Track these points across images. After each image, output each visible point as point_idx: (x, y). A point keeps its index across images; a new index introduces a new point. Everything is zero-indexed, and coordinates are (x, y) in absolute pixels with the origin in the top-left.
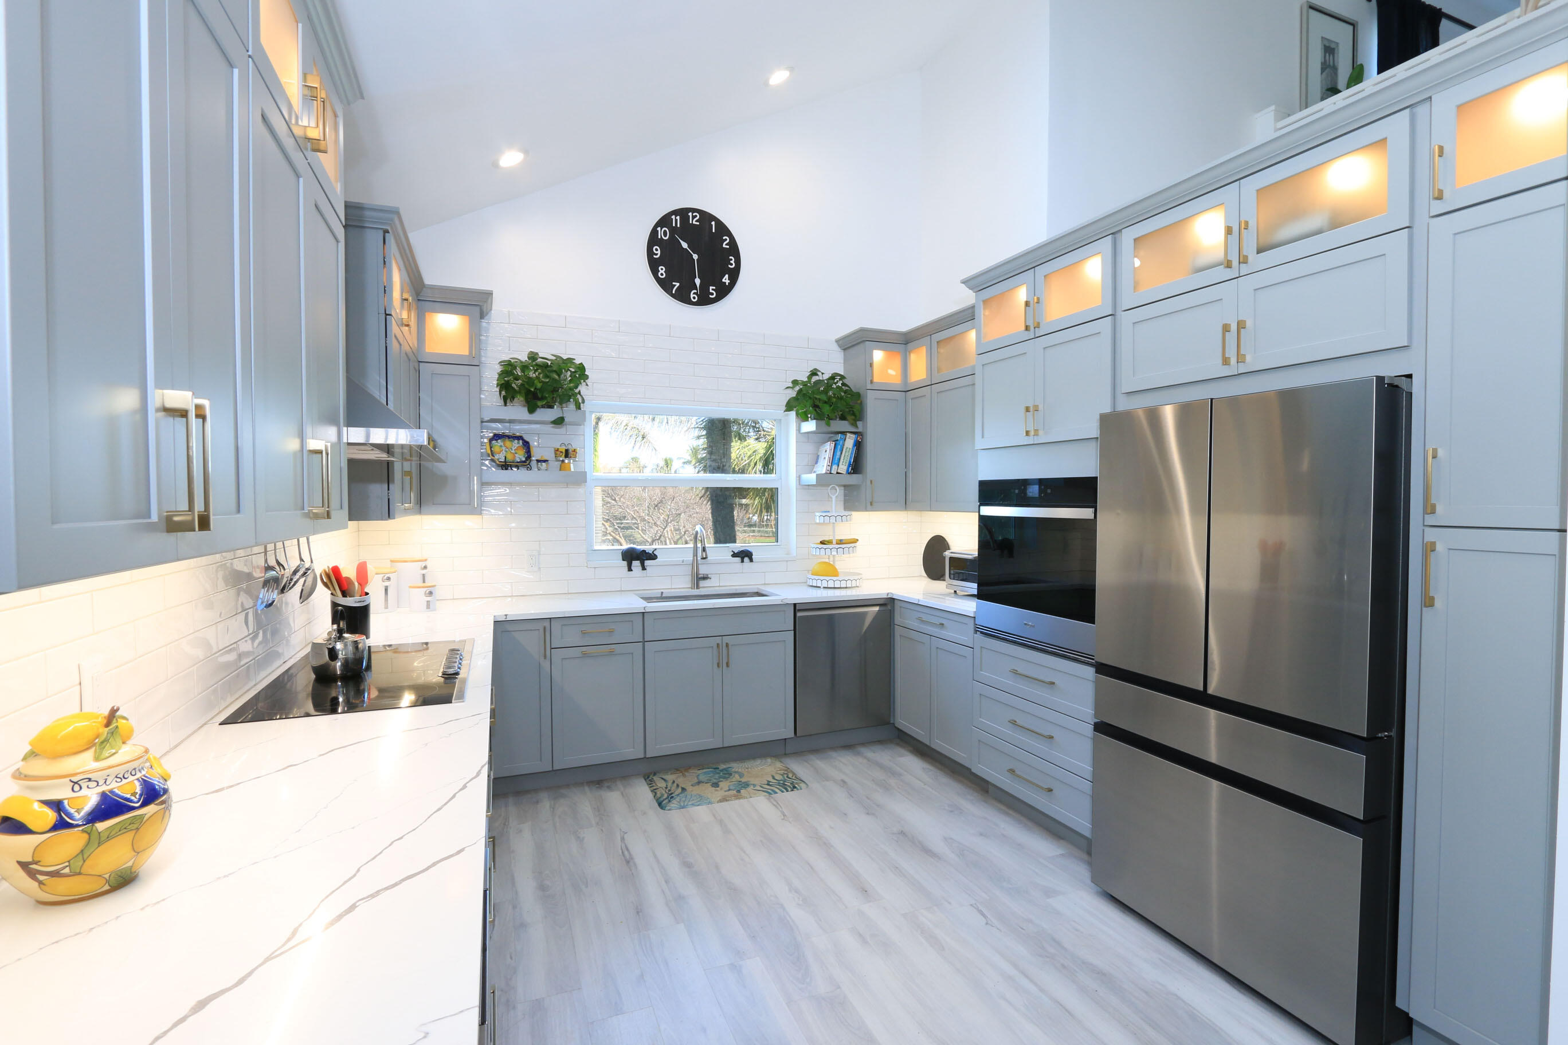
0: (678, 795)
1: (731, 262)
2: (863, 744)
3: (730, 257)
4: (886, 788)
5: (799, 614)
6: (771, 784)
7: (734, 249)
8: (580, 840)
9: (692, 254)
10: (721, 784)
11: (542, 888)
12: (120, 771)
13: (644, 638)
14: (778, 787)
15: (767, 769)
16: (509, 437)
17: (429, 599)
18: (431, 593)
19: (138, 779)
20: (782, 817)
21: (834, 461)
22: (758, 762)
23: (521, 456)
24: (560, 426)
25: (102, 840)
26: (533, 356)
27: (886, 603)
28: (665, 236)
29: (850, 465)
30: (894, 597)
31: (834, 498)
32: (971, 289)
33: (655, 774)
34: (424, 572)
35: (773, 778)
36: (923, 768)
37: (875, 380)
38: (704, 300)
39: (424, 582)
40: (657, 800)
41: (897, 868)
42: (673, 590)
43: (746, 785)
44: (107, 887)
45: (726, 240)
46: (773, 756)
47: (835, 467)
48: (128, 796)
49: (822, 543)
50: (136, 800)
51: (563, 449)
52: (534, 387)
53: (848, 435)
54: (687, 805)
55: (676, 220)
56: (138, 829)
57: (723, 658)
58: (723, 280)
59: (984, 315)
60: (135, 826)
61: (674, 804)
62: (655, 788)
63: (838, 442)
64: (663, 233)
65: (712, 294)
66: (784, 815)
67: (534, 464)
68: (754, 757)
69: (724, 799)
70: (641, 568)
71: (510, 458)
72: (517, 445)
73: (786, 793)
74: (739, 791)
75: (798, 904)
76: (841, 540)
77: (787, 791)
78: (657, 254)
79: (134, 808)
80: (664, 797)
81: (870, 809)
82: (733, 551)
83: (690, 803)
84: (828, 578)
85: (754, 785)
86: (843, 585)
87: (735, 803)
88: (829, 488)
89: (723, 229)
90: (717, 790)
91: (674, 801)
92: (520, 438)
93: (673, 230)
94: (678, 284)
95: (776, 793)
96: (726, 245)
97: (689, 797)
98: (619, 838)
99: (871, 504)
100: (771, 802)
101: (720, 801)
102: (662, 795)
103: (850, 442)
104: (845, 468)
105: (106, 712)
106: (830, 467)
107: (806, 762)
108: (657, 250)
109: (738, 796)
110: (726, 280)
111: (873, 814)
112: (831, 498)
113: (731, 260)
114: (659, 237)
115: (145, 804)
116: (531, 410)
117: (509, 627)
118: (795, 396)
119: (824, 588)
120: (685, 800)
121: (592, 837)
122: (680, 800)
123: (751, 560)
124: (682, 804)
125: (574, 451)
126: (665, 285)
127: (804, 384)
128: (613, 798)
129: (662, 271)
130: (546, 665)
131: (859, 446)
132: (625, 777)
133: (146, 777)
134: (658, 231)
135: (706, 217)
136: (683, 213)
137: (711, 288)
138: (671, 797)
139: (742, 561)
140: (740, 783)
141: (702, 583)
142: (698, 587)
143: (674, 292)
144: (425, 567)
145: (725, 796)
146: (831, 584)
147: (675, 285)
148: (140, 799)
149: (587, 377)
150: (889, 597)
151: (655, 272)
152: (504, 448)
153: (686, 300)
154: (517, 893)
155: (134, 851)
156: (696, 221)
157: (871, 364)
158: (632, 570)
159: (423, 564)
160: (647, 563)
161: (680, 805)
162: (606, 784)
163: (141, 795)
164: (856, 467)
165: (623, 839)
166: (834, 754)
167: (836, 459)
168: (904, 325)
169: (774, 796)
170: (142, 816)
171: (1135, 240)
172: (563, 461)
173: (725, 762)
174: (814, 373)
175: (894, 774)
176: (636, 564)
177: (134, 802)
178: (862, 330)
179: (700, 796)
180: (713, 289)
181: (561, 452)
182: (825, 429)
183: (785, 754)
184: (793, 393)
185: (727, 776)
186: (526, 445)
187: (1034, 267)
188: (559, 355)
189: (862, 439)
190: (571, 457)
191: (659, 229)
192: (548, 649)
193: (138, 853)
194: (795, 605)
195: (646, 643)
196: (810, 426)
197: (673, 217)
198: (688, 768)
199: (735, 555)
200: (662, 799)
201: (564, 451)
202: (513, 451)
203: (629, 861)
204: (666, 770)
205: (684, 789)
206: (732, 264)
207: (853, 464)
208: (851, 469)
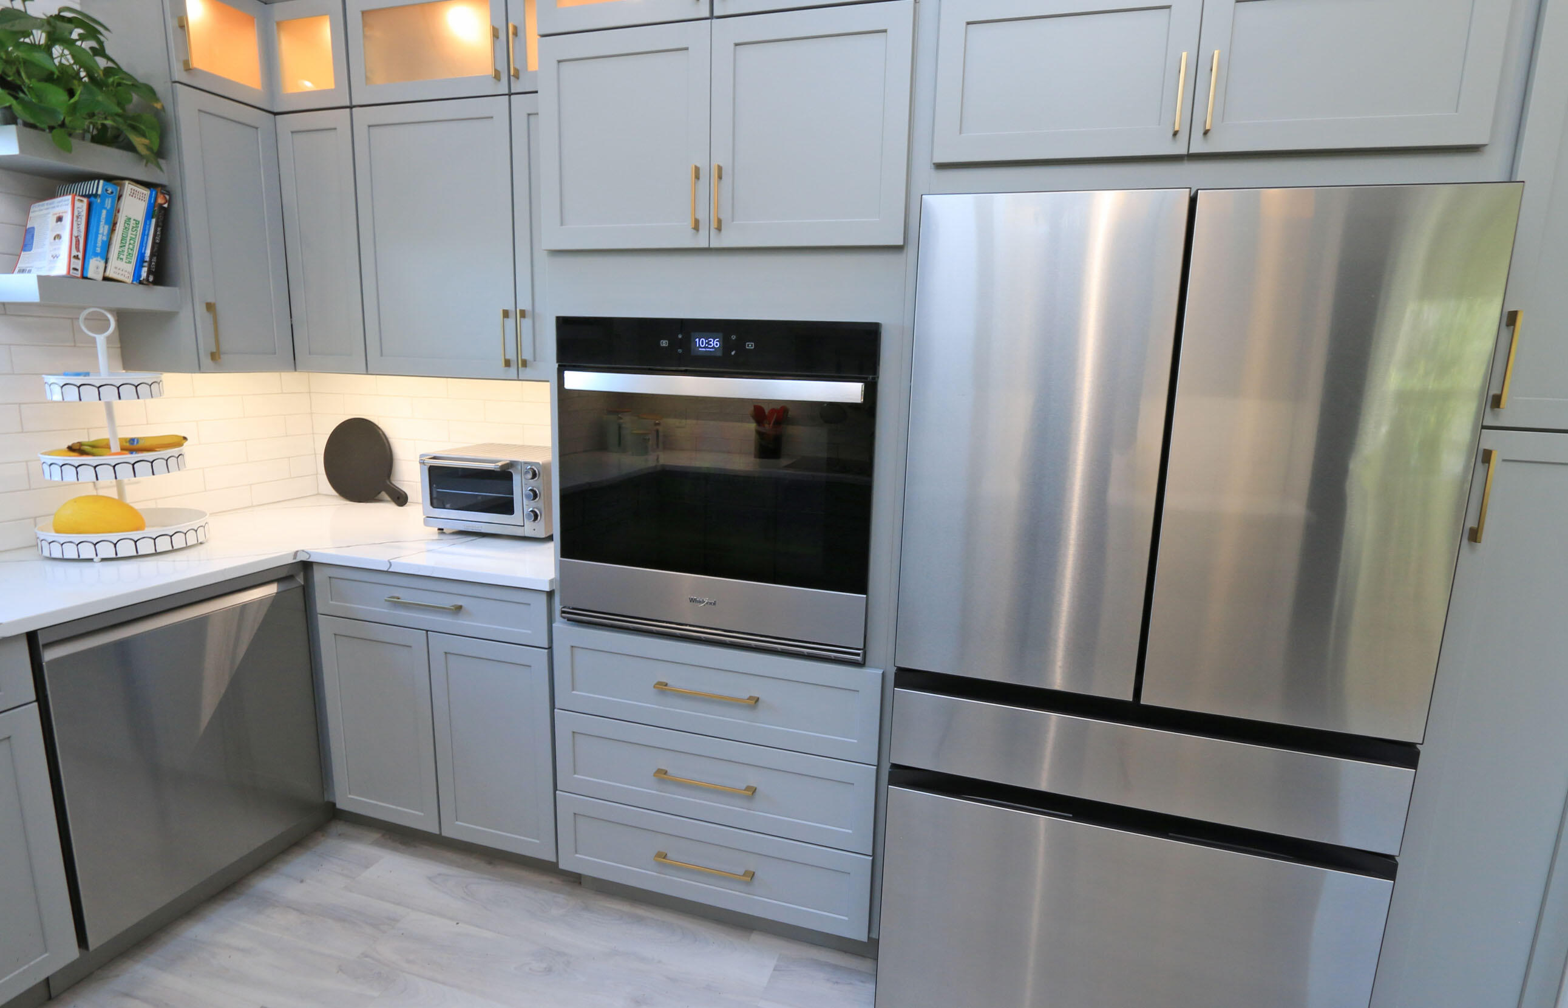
5: (49, 656)
21: (91, 245)
27: (290, 573)
29: (139, 261)
30: (311, 560)
31: (100, 338)
37: (199, 66)
47: (94, 264)
49: (75, 450)
53: (128, 187)
63: (98, 200)
76: (132, 440)
84: (111, 536)
88: (82, 316)
99: (214, 357)
103: (134, 203)
104: (130, 268)
106: (80, 261)
112: (95, 341)
119: (103, 560)
131: (163, 217)
146: (125, 549)
150: (299, 559)
164: (158, 268)
167: (99, 244)
189: (170, 202)
194: (30, 633)
207: (154, 260)
208: (149, 272)
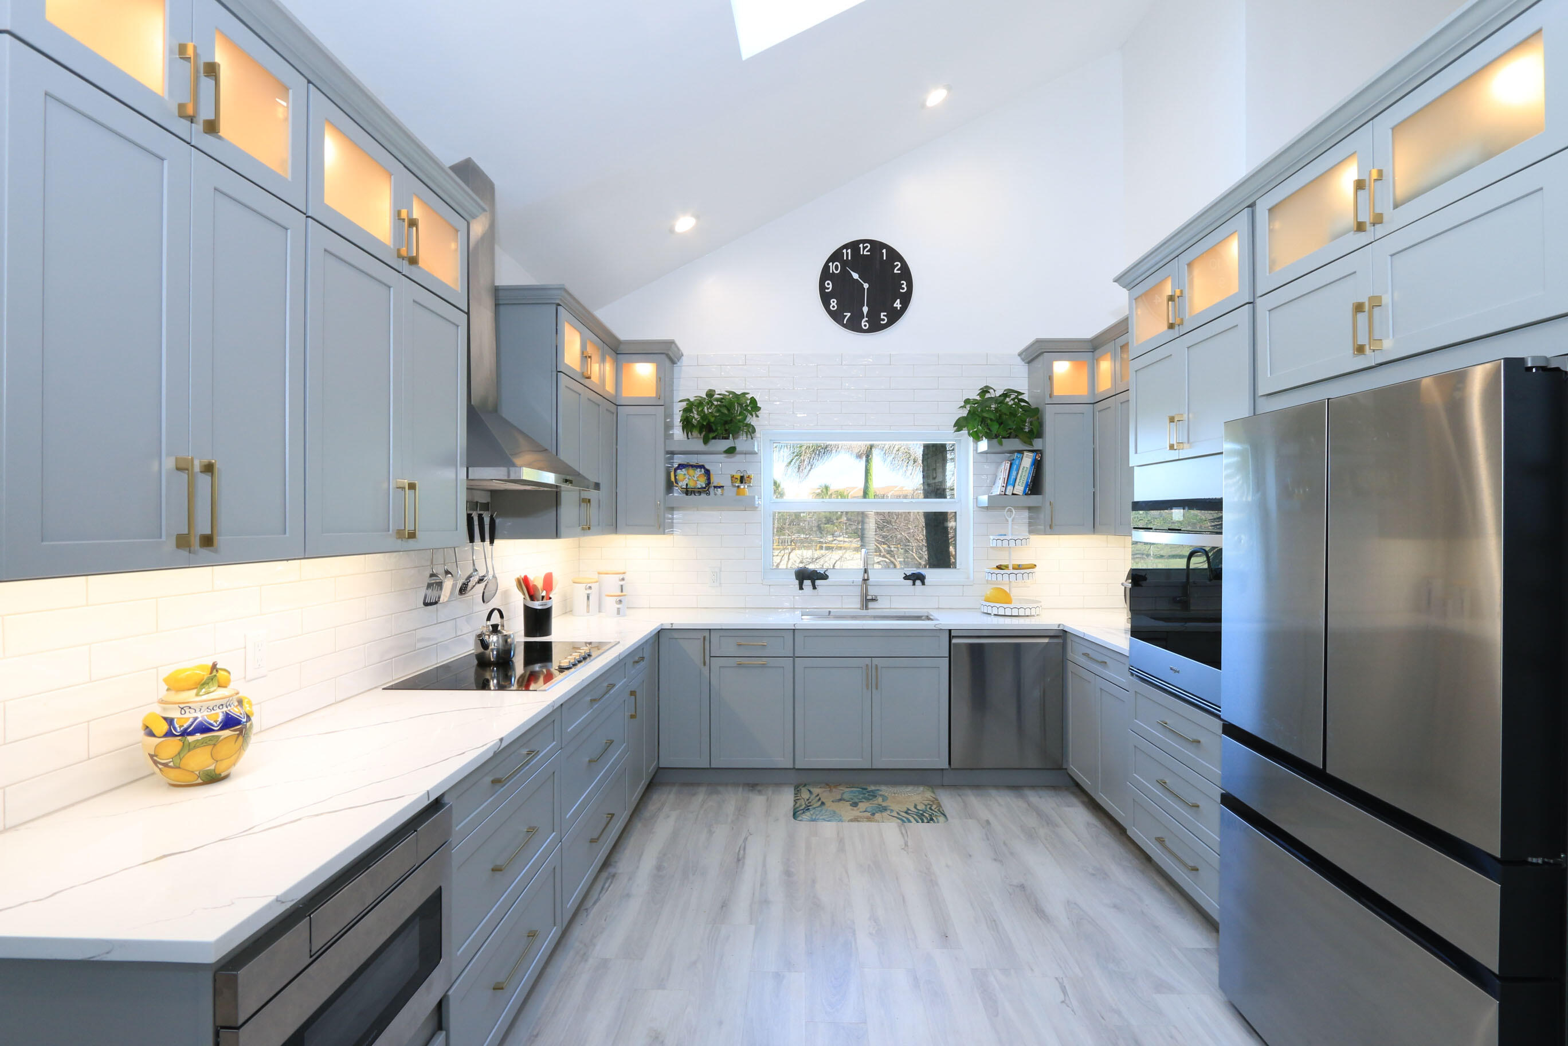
0: (814, 808)
1: (903, 286)
2: (1033, 787)
3: (902, 282)
4: (1031, 835)
5: (954, 641)
6: (909, 812)
7: (906, 273)
8: (711, 833)
9: (863, 283)
10: (861, 805)
11: (659, 868)
12: (211, 704)
13: (794, 654)
14: (915, 816)
15: (916, 797)
16: (692, 466)
17: (619, 606)
18: (620, 601)
19: (223, 712)
20: (903, 847)
21: (1010, 481)
22: (910, 788)
23: (701, 483)
24: (733, 454)
25: (191, 747)
26: (710, 394)
27: (1059, 635)
28: (837, 270)
29: (1027, 485)
30: (1065, 629)
31: (1010, 520)
32: (1124, 287)
33: (805, 785)
34: (622, 583)
35: (915, 807)
36: (1088, 824)
37: (1056, 393)
38: (876, 326)
39: (622, 591)
40: (794, 810)
41: (994, 921)
42: (843, 610)
43: (885, 809)
44: (200, 781)
45: (897, 265)
46: (928, 786)
47: (1010, 489)
48: (212, 722)
49: (999, 567)
50: (216, 725)
51: (738, 476)
52: (707, 421)
53: (1026, 453)
54: (818, 819)
55: (847, 254)
56: (215, 745)
57: (872, 680)
58: (895, 305)
59: (1137, 314)
60: (213, 742)
61: (807, 816)
62: (798, 798)
63: (1014, 461)
64: (834, 268)
65: (884, 320)
66: (906, 845)
67: (711, 490)
68: (907, 783)
69: (856, 820)
70: (811, 587)
71: (691, 485)
72: (700, 473)
73: (920, 824)
74: (873, 814)
75: (871, 934)
76: (1019, 565)
77: (923, 822)
78: (828, 288)
79: (213, 730)
80: (801, 808)
81: (1000, 855)
82: (905, 574)
83: (821, 818)
84: (998, 605)
85: (892, 811)
86: (1015, 612)
87: (865, 825)
88: (1006, 511)
89: (894, 255)
90: (853, 810)
91: (808, 814)
92: (702, 467)
93: (845, 264)
94: (849, 314)
95: (910, 821)
96: (898, 270)
97: (824, 812)
98: (743, 838)
99: (1051, 527)
100: (901, 830)
101: (851, 821)
102: (801, 806)
103: (1027, 461)
104: (1022, 488)
105: (211, 664)
106: (1004, 488)
107: (960, 796)
108: (828, 284)
109: (870, 818)
110: (898, 304)
111: (1001, 861)
112: (1008, 521)
113: (903, 284)
114: (831, 272)
115: (221, 729)
116: (706, 441)
117: (676, 635)
118: (966, 416)
119: (995, 615)
120: (819, 814)
121: (721, 833)
122: (814, 813)
123: (923, 583)
124: (814, 817)
125: (749, 477)
126: (836, 316)
127: (975, 402)
128: (758, 801)
129: (834, 303)
130: (705, 670)
131: (1038, 466)
132: (779, 785)
133: (230, 712)
134: (830, 266)
135: (877, 246)
136: (854, 246)
137: (882, 314)
138: (807, 809)
139: (914, 584)
140: (880, 807)
141: (871, 605)
142: (867, 608)
143: (845, 322)
144: (623, 579)
145: (858, 816)
146: (1003, 612)
147: (846, 316)
148: (219, 725)
149: (759, 409)
150: (1061, 628)
151: (826, 304)
152: (687, 476)
153: (857, 329)
154: (638, 867)
155: (213, 759)
156: (867, 252)
157: (1049, 376)
158: (803, 589)
159: (621, 576)
160: (818, 582)
161: (812, 818)
162: (759, 788)
163: (220, 723)
164: (1035, 486)
165: (746, 839)
166: (993, 792)
167: (1012, 479)
168: (1089, 332)
169: (907, 824)
170: (218, 737)
171: (1270, 210)
172: (738, 487)
173: (875, 783)
174: (985, 391)
175: (1049, 822)
176: (807, 583)
177: (215, 727)
178: (1038, 342)
179: (834, 812)
180: (884, 315)
181: (736, 478)
182: (999, 449)
183: (943, 785)
184: (964, 413)
185: (871, 798)
186: (707, 472)
187: (1178, 256)
188: (733, 391)
189: (1041, 457)
190: (745, 483)
191: (831, 264)
192: (707, 657)
193: (217, 761)
194: (950, 631)
195: (796, 659)
196: (983, 445)
197: (845, 251)
198: (837, 785)
199: (906, 578)
200: (798, 809)
201: (739, 478)
202: (694, 479)
203: (740, 860)
204: (815, 784)
205: (823, 803)
206: (903, 289)
207: (1032, 484)
208: (1029, 490)
